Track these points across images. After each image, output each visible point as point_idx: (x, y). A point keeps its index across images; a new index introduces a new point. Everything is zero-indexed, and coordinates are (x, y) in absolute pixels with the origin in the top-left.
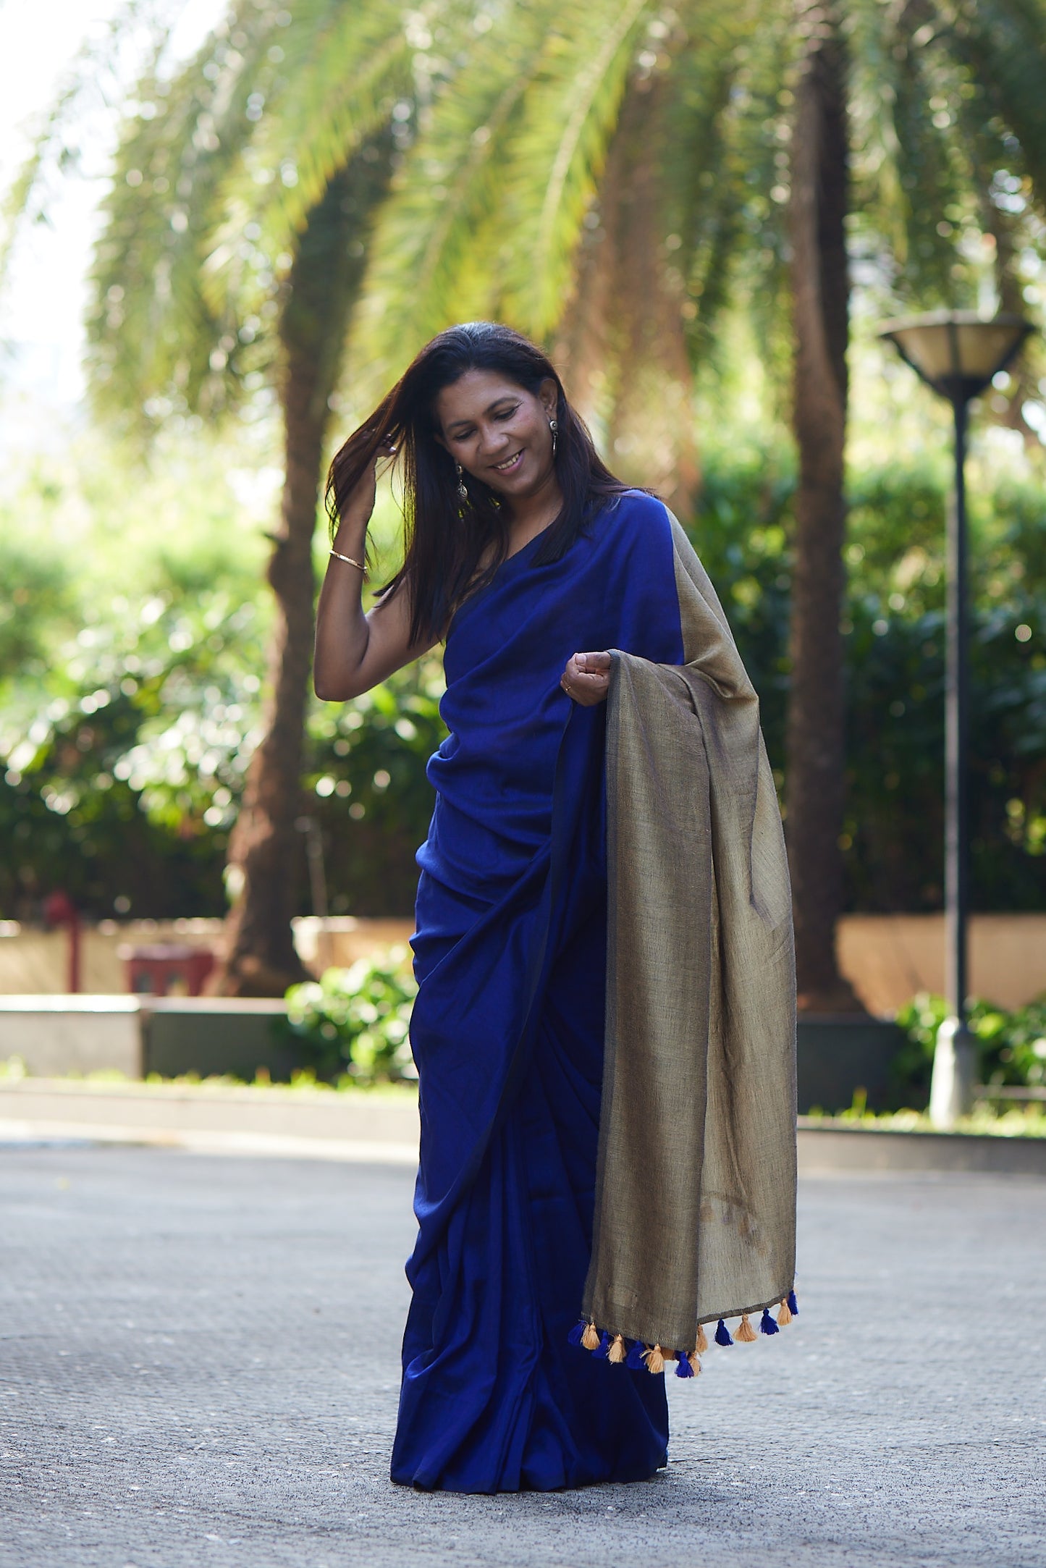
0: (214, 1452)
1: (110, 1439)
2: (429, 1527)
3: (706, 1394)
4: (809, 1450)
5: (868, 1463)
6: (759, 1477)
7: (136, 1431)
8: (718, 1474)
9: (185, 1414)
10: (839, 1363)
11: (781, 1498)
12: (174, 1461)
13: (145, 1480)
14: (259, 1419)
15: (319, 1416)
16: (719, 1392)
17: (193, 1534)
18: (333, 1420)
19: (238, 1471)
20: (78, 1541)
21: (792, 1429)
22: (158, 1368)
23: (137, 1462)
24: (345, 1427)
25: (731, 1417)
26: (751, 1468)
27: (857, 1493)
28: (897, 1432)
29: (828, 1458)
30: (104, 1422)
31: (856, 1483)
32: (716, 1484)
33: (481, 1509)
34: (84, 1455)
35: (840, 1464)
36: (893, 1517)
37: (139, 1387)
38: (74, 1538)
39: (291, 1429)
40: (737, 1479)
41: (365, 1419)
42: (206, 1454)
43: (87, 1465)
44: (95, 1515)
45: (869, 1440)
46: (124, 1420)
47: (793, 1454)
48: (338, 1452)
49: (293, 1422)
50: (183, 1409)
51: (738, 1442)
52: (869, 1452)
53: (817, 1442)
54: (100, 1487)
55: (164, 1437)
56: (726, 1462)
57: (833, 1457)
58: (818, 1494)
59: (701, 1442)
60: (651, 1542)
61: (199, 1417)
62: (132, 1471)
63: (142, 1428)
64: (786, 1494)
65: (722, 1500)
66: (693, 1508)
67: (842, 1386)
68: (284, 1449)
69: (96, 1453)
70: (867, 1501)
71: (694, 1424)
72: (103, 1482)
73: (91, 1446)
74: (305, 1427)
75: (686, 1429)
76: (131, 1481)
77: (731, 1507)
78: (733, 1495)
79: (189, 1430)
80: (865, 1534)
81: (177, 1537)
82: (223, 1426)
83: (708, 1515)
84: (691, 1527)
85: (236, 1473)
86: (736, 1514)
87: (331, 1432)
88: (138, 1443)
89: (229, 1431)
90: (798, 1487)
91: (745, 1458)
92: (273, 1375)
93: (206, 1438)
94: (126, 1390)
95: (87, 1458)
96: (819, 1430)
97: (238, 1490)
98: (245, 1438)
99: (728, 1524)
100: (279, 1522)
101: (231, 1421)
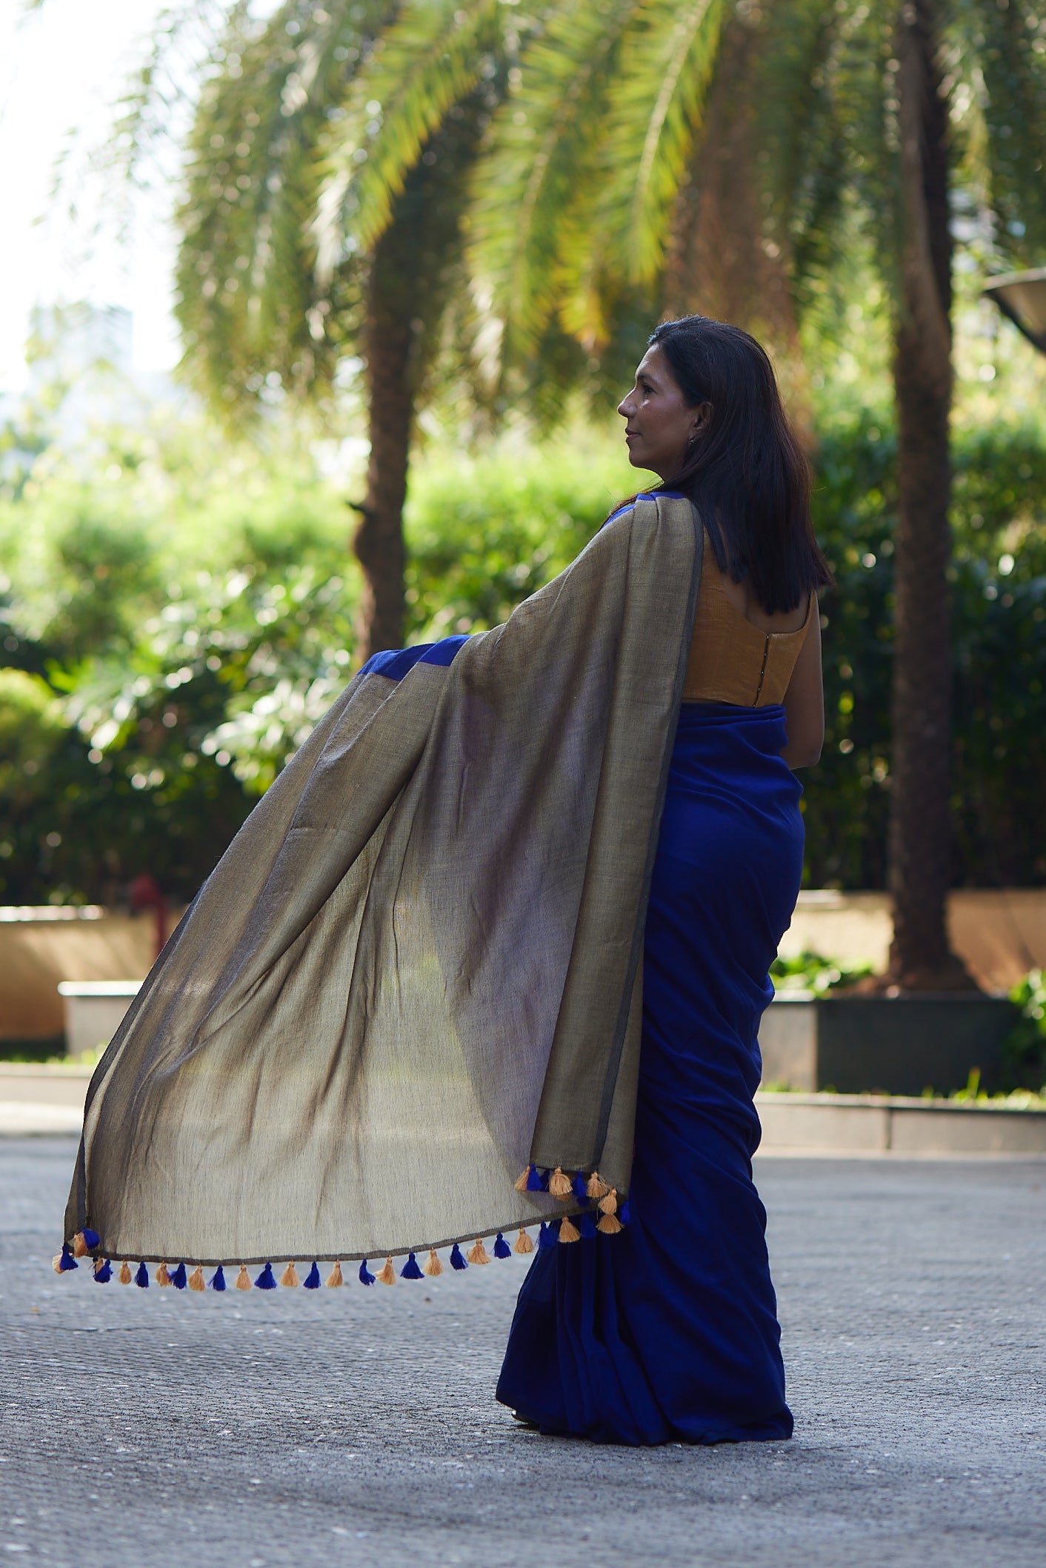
0: (334, 1444)
1: (226, 1432)
2: (560, 1519)
3: (833, 1382)
4: (943, 1437)
5: (1006, 1449)
6: (894, 1464)
7: (252, 1423)
8: (852, 1462)
9: (301, 1406)
10: (968, 1348)
11: (920, 1485)
12: (294, 1453)
13: (265, 1473)
14: (378, 1410)
15: (438, 1407)
16: (846, 1379)
17: (319, 1527)
18: (453, 1410)
19: (360, 1463)
20: (203, 1536)
21: (924, 1416)
22: (269, 1359)
23: (256, 1455)
24: (467, 1418)
25: (860, 1404)
26: (886, 1455)
27: (997, 1480)
28: (1033, 1417)
29: (964, 1444)
30: (218, 1414)
31: (996, 1470)
32: (851, 1473)
33: (612, 1499)
34: (201, 1448)
35: (976, 1450)
36: (1036, 1504)
37: (251, 1378)
38: (198, 1533)
39: (411, 1421)
40: (872, 1466)
41: (486, 1409)
42: (326, 1446)
43: (205, 1458)
44: (217, 1509)
45: (1005, 1426)
46: (239, 1412)
47: (928, 1441)
48: (461, 1443)
49: (412, 1413)
50: (298, 1401)
51: (871, 1429)
52: (1006, 1439)
53: (951, 1429)
54: (220, 1481)
55: (281, 1429)
56: (860, 1450)
57: (970, 1444)
58: (957, 1481)
59: (832, 1429)
60: (789, 1531)
61: (315, 1408)
62: (251, 1464)
63: (258, 1420)
64: (924, 1482)
65: (859, 1488)
66: (830, 1496)
67: (973, 1372)
68: (406, 1440)
69: (213, 1446)
70: (1008, 1488)
71: (823, 1411)
72: (223, 1476)
73: (208, 1439)
74: (426, 1418)
75: (816, 1417)
76: (251, 1474)
77: (868, 1495)
78: (870, 1483)
79: (306, 1422)
80: (1008, 1520)
81: (303, 1531)
82: (341, 1417)
83: (845, 1504)
84: (829, 1515)
85: (358, 1466)
86: (874, 1501)
87: (452, 1423)
88: (256, 1436)
89: (347, 1423)
90: (935, 1474)
91: (878, 1445)
92: (387, 1366)
93: (325, 1430)
94: (238, 1382)
95: (204, 1452)
96: (951, 1416)
97: (361, 1482)
98: (365, 1430)
99: (866, 1513)
100: (406, 1514)
101: (349, 1412)
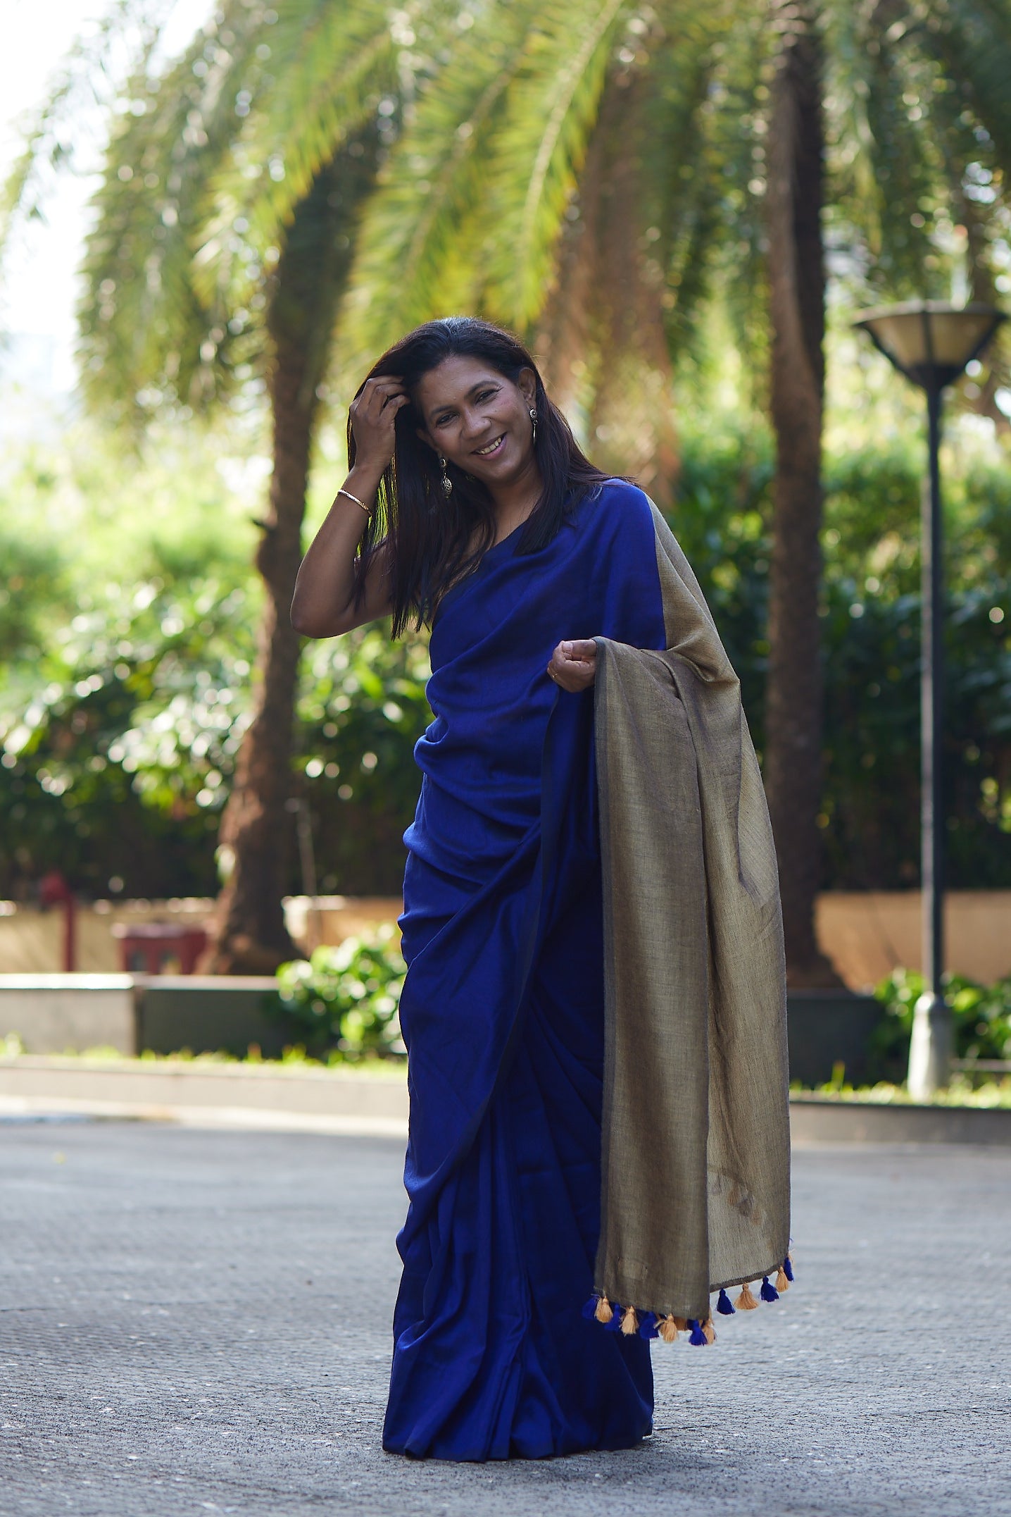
0: (210, 1422)
1: (108, 1409)
2: (420, 1495)
3: (690, 1364)
4: (791, 1418)
5: (849, 1430)
6: (742, 1444)
7: (133, 1401)
8: (703, 1441)
9: (181, 1385)
10: (821, 1332)
11: (765, 1464)
12: (171, 1431)
13: (142, 1449)
14: (254, 1390)
15: (312, 1386)
16: (703, 1361)
17: (190, 1502)
18: (326, 1389)
19: (233, 1440)
20: (78, 1510)
21: (775, 1397)
22: (154, 1339)
23: (135, 1432)
24: (338, 1397)
25: (714, 1385)
26: (735, 1435)
27: (840, 1460)
28: (878, 1399)
29: (810, 1425)
30: (102, 1393)
31: (838, 1450)
32: (700, 1452)
33: (471, 1476)
34: (83, 1425)
35: (822, 1431)
36: (875, 1483)
37: (136, 1358)
38: (74, 1507)
39: (285, 1399)
40: (721, 1446)
41: (357, 1389)
42: (202, 1423)
43: (86, 1435)
44: (94, 1484)
45: (850, 1408)
46: (121, 1391)
47: (776, 1421)
48: (331, 1421)
49: (287, 1392)
50: (179, 1379)
51: (722, 1410)
52: (851, 1420)
53: (799, 1410)
54: (99, 1457)
55: (161, 1407)
56: (710, 1430)
57: (816, 1425)
58: (801, 1461)
59: (686, 1410)
60: (638, 1508)
61: (195, 1387)
62: (129, 1441)
63: (140, 1398)
64: (770, 1461)
65: (707, 1466)
66: (679, 1475)
67: (823, 1355)
68: (279, 1419)
69: (95, 1423)
70: (849, 1468)
71: (678, 1393)
72: (102, 1452)
73: (89, 1416)
74: (299, 1397)
75: (671, 1398)
76: (129, 1450)
77: (716, 1474)
78: (718, 1462)
79: (185, 1400)
80: (846, 1499)
81: (175, 1505)
82: (218, 1396)
83: (693, 1482)
84: (677, 1494)
85: (232, 1443)
86: (721, 1480)
87: (324, 1402)
88: (135, 1413)
89: (224, 1401)
90: (781, 1454)
91: (729, 1426)
92: (266, 1346)
93: (202, 1408)
94: (123, 1361)
95: (86, 1428)
96: (800, 1398)
97: (233, 1459)
98: (240, 1408)
99: (712, 1491)
100: (274, 1490)
101: (226, 1391)
